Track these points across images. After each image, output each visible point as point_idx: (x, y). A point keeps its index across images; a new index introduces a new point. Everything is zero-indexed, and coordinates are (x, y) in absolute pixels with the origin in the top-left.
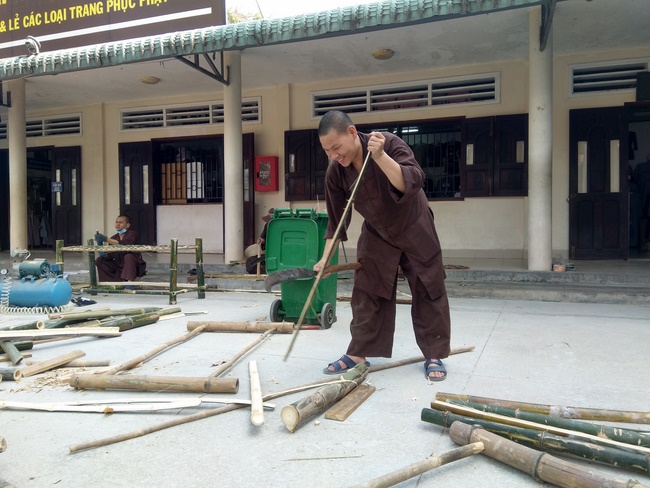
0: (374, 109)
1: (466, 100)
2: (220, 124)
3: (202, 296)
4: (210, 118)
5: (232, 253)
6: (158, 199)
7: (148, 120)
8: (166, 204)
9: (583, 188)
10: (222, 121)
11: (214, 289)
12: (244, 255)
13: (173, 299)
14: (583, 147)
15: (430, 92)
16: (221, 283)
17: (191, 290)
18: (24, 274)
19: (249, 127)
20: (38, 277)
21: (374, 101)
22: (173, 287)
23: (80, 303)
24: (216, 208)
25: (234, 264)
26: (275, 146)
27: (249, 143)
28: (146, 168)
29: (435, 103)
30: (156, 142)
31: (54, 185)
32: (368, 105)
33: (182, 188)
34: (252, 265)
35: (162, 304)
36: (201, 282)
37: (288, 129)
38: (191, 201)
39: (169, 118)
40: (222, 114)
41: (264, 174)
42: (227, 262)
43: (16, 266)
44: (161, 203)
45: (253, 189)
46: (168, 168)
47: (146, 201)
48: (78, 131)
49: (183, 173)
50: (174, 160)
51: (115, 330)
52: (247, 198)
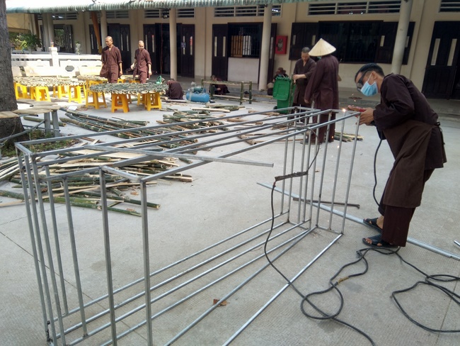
0: (339, 13)
1: (386, 12)
2: (261, 17)
3: (250, 103)
4: (257, 13)
5: (262, 86)
6: (229, 54)
7: (226, 12)
8: (233, 57)
9: (433, 63)
10: (263, 15)
11: (254, 100)
12: (267, 87)
13: (241, 103)
14: (438, 41)
15: (367, 6)
16: (257, 98)
17: (247, 100)
18: (195, 91)
19: (275, 19)
20: (200, 92)
21: (340, 8)
22: (241, 99)
23: (211, 102)
24: (256, 61)
25: (262, 91)
26: (286, 30)
27: (274, 28)
28: (224, 38)
29: (370, 12)
30: (230, 25)
31: (182, 44)
32: (336, 11)
33: (240, 49)
34: (270, 92)
35: (238, 104)
36: (250, 98)
37: (294, 21)
38: (244, 56)
39: (237, 12)
40: (263, 11)
41: (280, 45)
42: (260, 89)
43: (193, 88)
44: (230, 57)
45: (274, 52)
46: (235, 38)
47: (224, 55)
48: (193, 16)
49: (241, 41)
50: (237, 34)
51: (229, 111)
52: (271, 57)
